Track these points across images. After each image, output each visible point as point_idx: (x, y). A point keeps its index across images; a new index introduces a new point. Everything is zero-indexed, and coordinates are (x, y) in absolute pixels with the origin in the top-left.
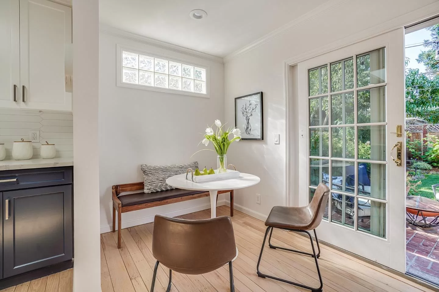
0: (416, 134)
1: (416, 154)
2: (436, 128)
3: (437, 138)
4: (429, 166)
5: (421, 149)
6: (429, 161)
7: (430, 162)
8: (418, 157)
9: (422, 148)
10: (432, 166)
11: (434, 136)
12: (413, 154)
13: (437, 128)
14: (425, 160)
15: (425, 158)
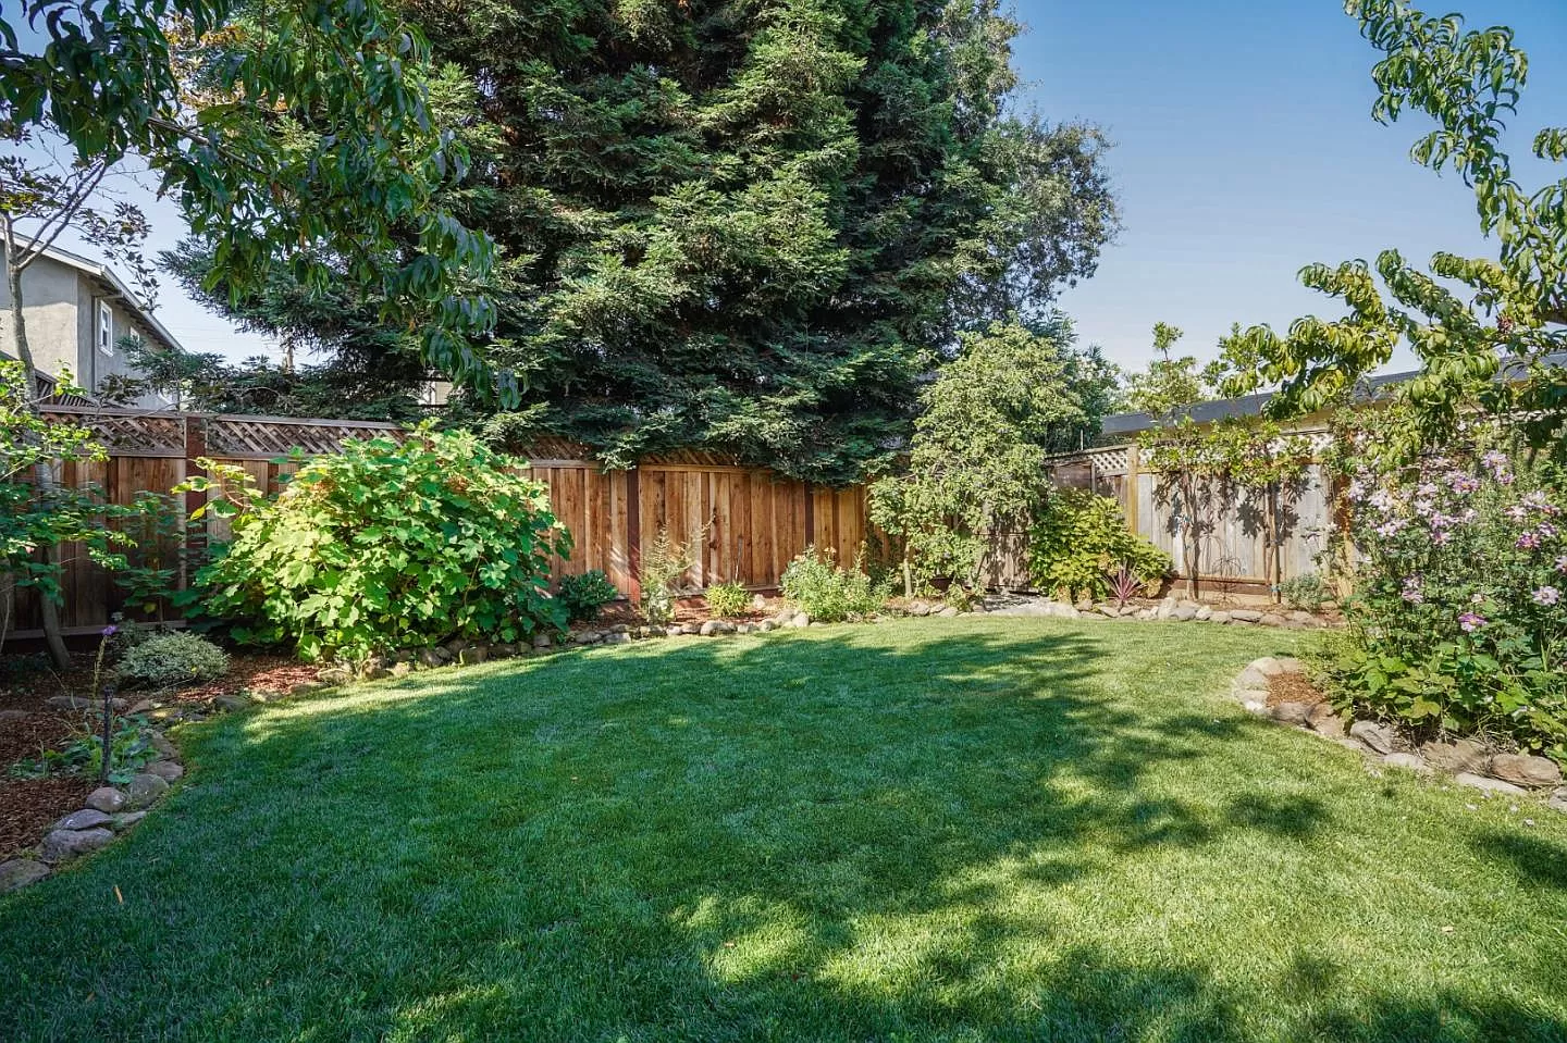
0: (152, 463)
1: (143, 585)
2: (247, 440)
3: (251, 478)
4: (215, 655)
5: (177, 549)
6: (216, 619)
7: (220, 623)
8: (155, 600)
9: (183, 546)
10: (230, 647)
11: (237, 468)
12: (126, 583)
13: (251, 436)
14: (192, 614)
15: (195, 604)
